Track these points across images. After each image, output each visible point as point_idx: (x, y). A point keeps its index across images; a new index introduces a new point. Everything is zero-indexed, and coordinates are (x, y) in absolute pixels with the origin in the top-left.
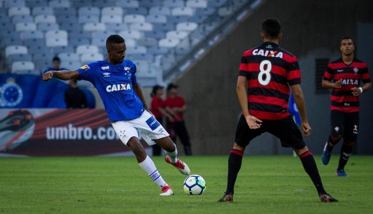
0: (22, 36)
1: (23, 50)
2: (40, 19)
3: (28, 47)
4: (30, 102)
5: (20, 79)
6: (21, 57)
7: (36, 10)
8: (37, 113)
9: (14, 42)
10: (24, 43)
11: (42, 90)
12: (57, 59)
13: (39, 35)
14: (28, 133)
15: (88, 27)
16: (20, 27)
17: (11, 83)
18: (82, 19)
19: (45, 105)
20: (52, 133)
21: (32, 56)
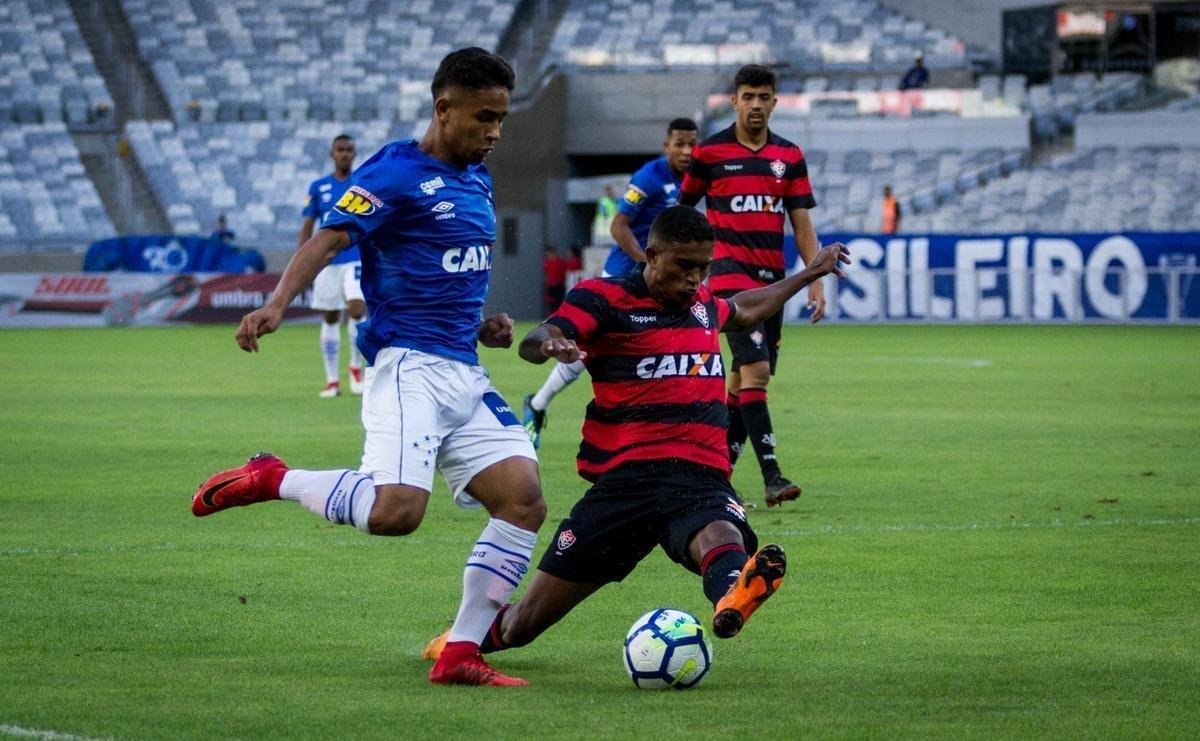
0: (187, 196)
1: (186, 210)
2: (205, 176)
3: (194, 206)
4: (194, 266)
5: (184, 241)
6: (185, 218)
7: (202, 167)
8: (202, 277)
9: (178, 200)
10: (188, 202)
11: (208, 254)
12: (222, 220)
13: (204, 194)
14: (192, 300)
15: (258, 185)
16: (184, 185)
17: (173, 246)
18: (251, 175)
19: (211, 268)
20: (220, 300)
21: (197, 216)
